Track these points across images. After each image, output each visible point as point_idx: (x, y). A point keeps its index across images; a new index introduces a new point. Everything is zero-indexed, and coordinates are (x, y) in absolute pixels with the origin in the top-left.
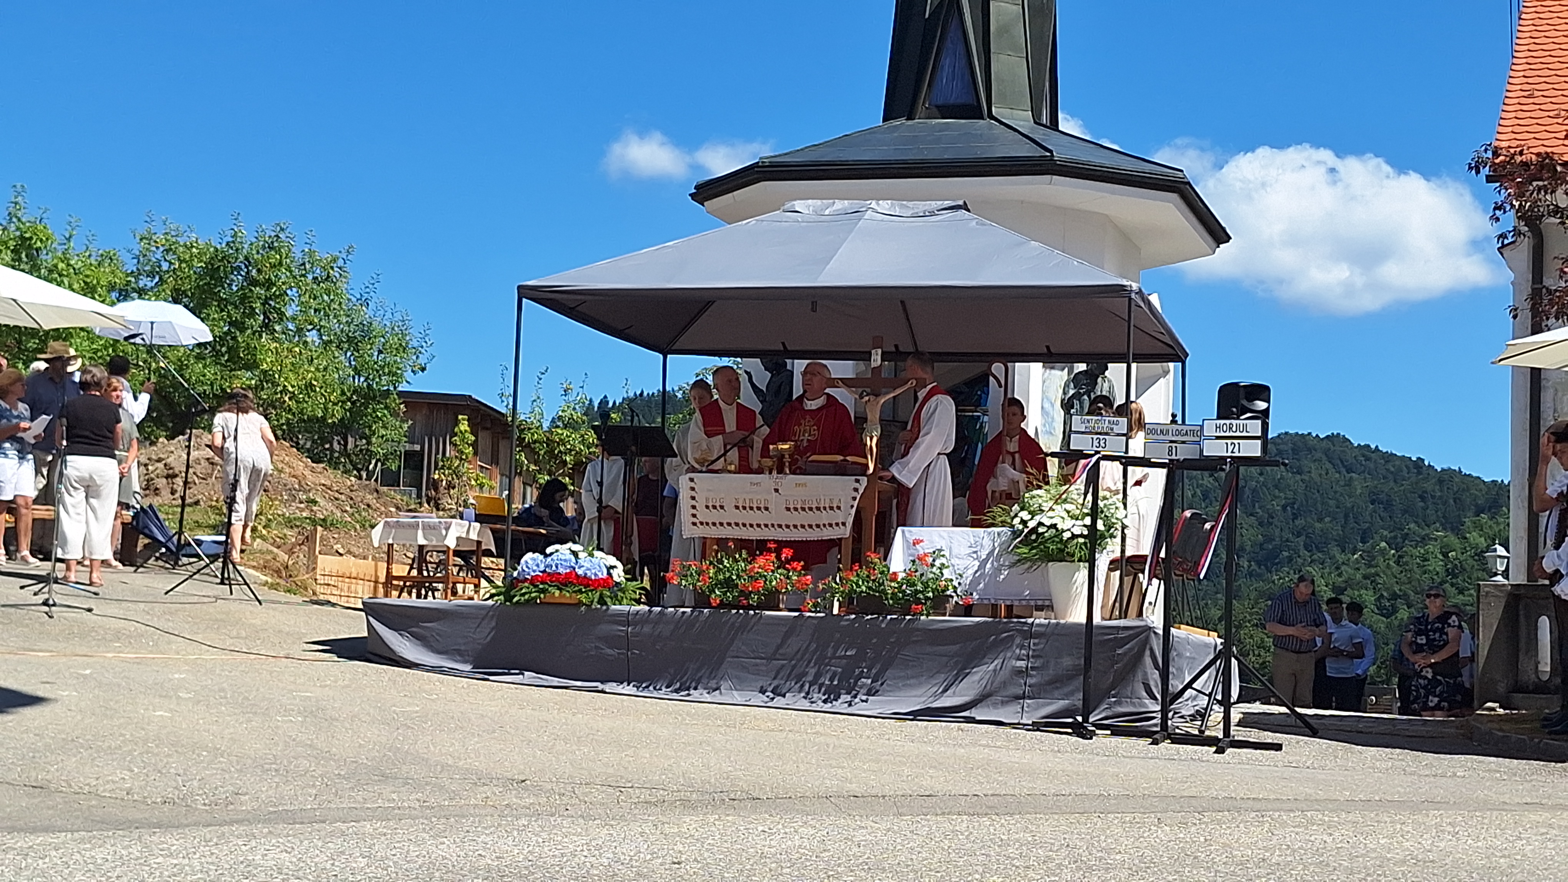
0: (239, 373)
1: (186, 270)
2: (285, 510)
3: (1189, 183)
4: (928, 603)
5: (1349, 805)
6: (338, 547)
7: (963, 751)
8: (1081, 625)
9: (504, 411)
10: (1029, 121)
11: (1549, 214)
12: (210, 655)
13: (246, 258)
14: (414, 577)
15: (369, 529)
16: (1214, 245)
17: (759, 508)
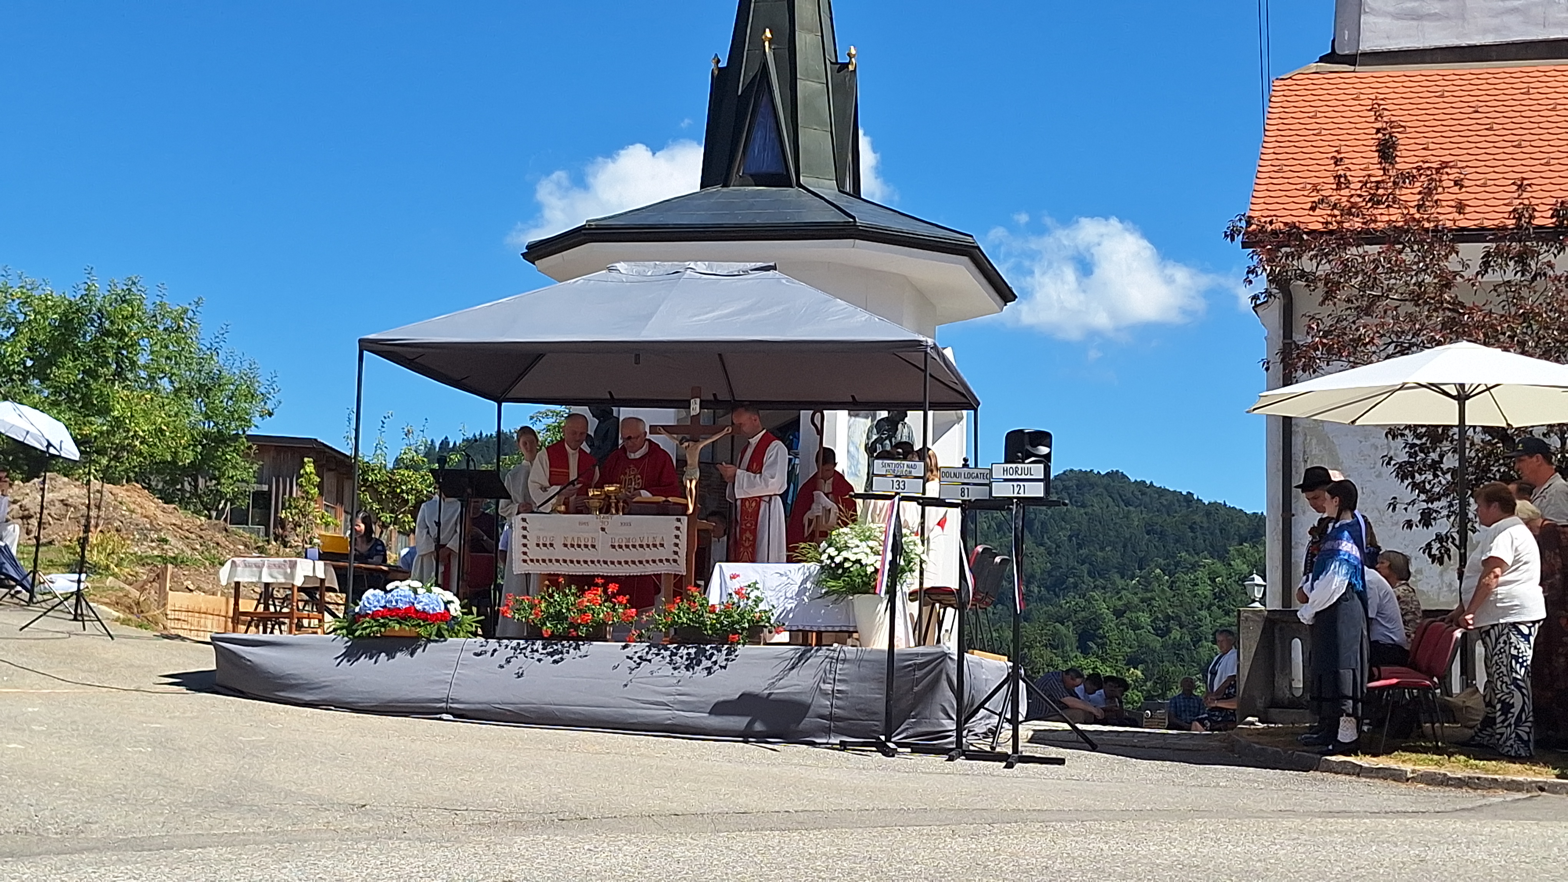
0: (93, 419)
1: (42, 321)
2: (136, 549)
3: (978, 248)
4: (744, 633)
5: (1123, 815)
6: (188, 583)
7: (775, 769)
8: (883, 651)
9: (348, 454)
10: (834, 189)
11: (1296, 277)
12: (63, 689)
13: (99, 311)
14: (260, 613)
15: (218, 566)
16: (1001, 302)
17: (586, 546)
